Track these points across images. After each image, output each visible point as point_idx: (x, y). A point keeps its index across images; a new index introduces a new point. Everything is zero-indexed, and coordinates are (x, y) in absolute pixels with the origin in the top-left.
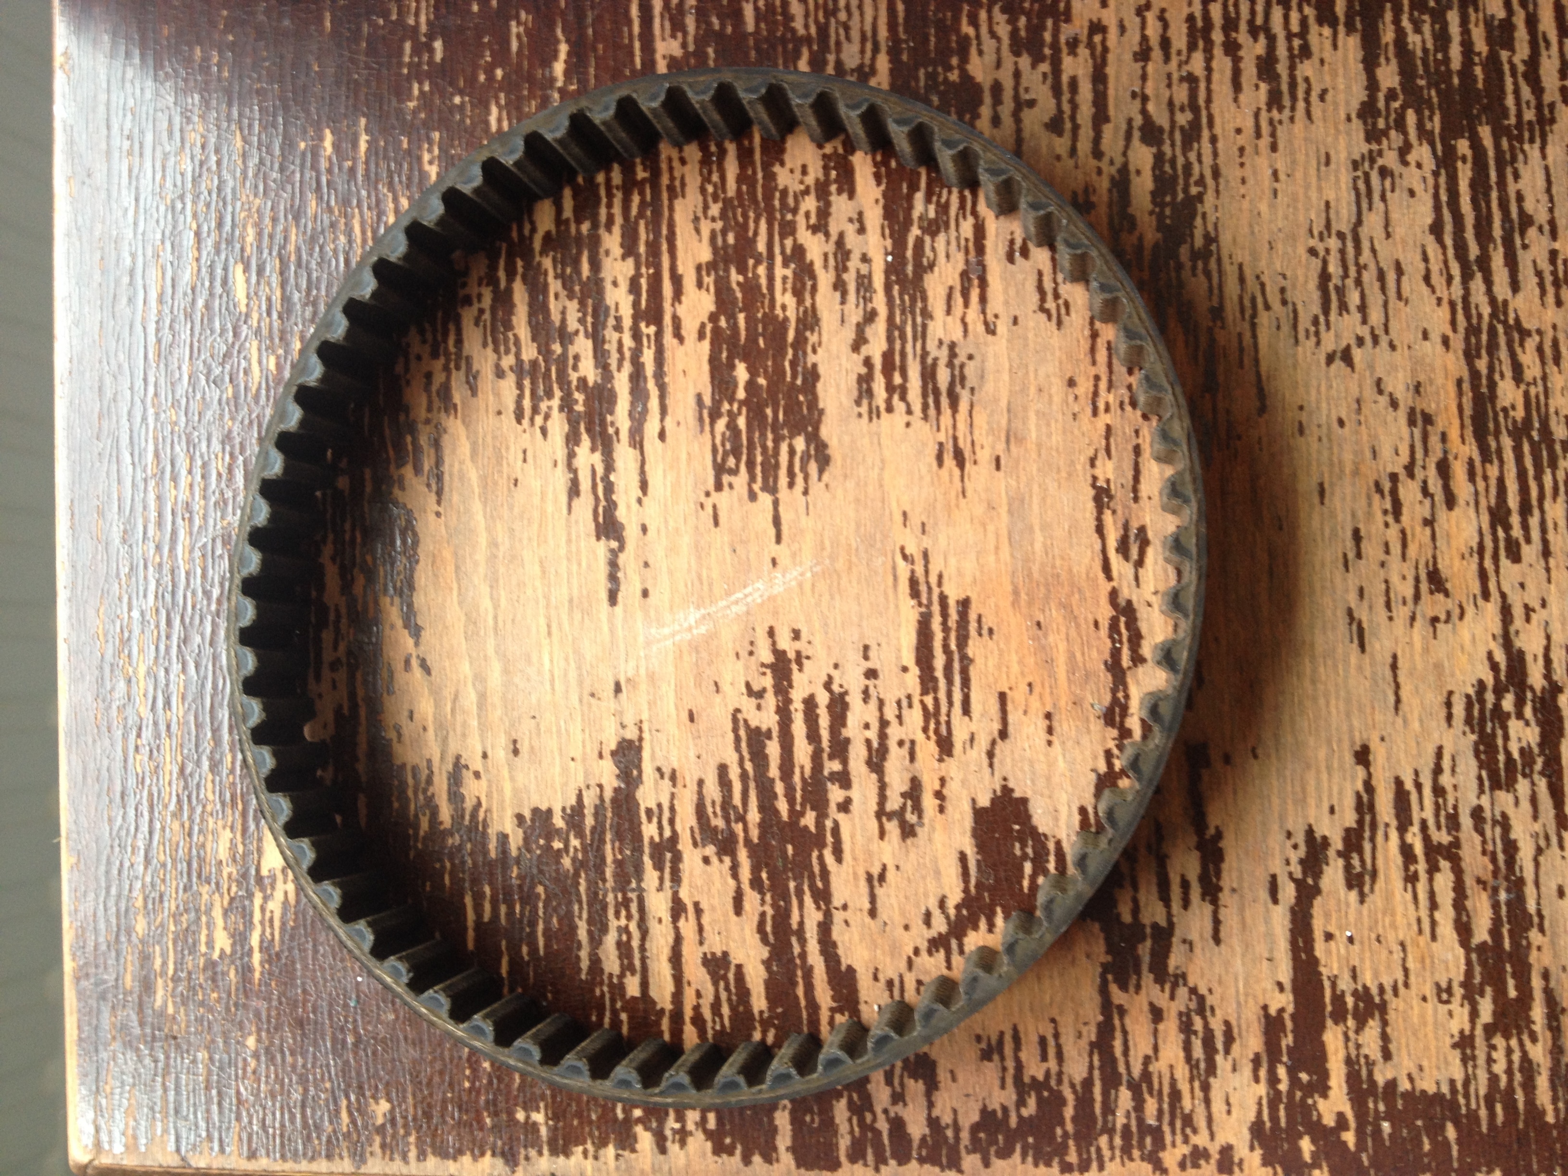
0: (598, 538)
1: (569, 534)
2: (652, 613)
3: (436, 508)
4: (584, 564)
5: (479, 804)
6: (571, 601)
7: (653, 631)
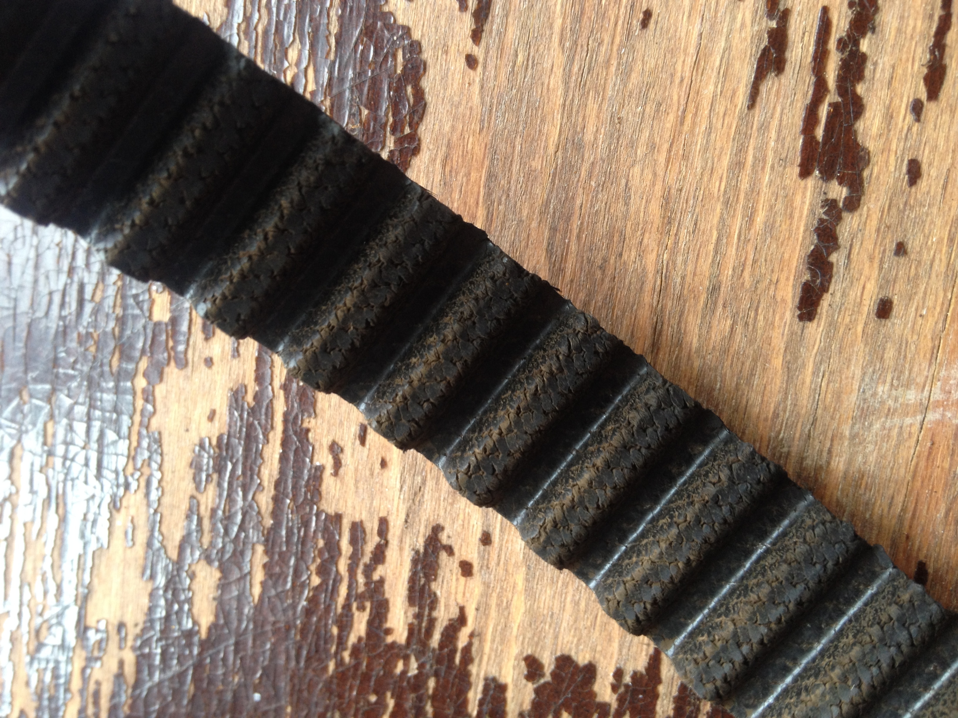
0: (805, 173)
1: (741, 150)
2: (890, 353)
3: (469, 46)
4: (760, 219)
5: (462, 620)
6: (714, 290)
7: (882, 390)
